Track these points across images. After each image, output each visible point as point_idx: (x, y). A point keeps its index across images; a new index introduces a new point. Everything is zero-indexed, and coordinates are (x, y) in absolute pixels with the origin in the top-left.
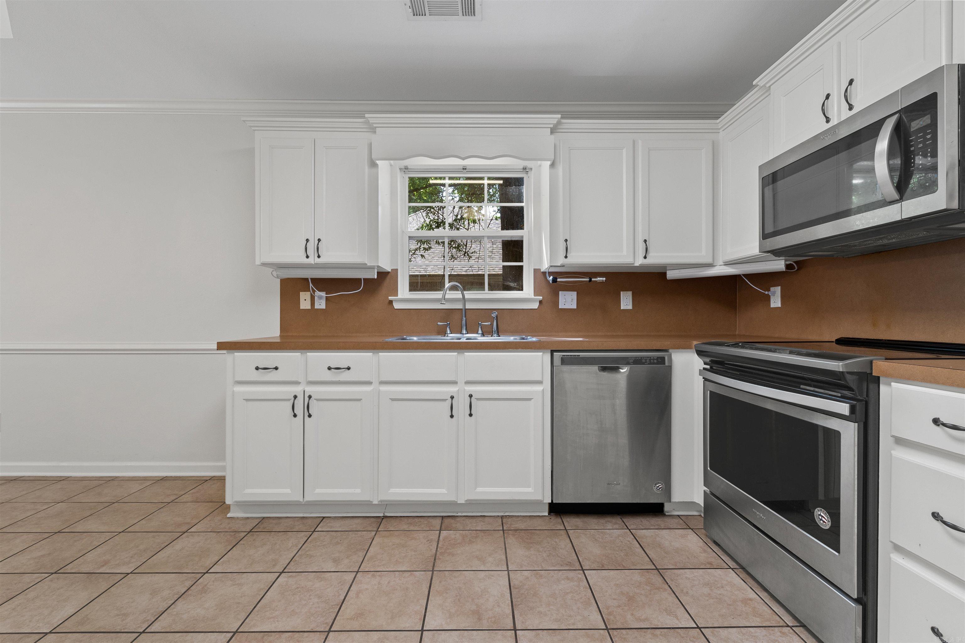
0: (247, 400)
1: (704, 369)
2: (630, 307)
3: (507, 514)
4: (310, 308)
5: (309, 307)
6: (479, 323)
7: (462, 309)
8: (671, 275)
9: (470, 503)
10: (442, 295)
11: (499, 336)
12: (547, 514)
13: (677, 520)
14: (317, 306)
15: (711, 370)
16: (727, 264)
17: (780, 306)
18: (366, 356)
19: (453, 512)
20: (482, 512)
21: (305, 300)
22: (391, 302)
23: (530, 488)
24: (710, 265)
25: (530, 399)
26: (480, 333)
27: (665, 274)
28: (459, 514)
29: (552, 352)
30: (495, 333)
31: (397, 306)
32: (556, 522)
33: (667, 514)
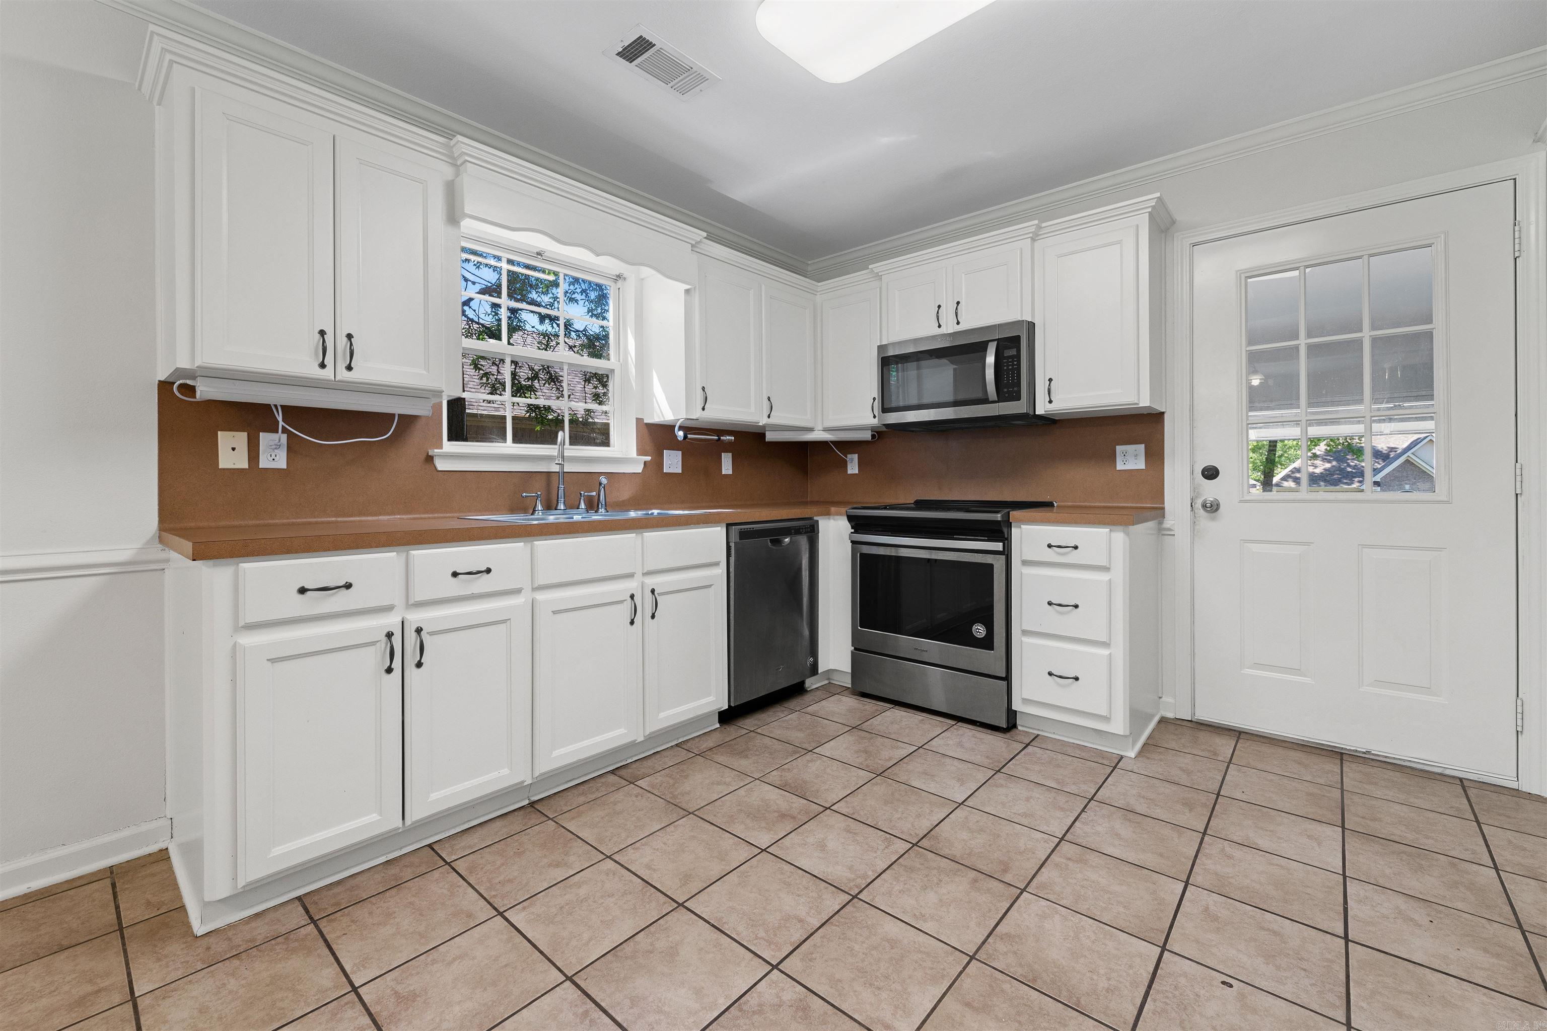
0: (273, 661)
1: (852, 533)
2: (730, 472)
3: (680, 741)
4: (247, 467)
5: (244, 464)
6: (581, 494)
7: (559, 472)
8: (770, 437)
9: (651, 738)
10: (557, 450)
11: (608, 512)
12: (718, 725)
13: (819, 693)
14: (264, 463)
15: (856, 532)
16: (826, 430)
17: (857, 472)
18: (515, 548)
19: (621, 761)
20: (654, 748)
21: (233, 449)
22: (430, 459)
23: (711, 696)
24: (811, 430)
25: (710, 586)
26: (583, 507)
27: (764, 435)
28: (629, 761)
29: (728, 526)
30: (602, 507)
31: (441, 465)
32: (733, 731)
33: (808, 690)
